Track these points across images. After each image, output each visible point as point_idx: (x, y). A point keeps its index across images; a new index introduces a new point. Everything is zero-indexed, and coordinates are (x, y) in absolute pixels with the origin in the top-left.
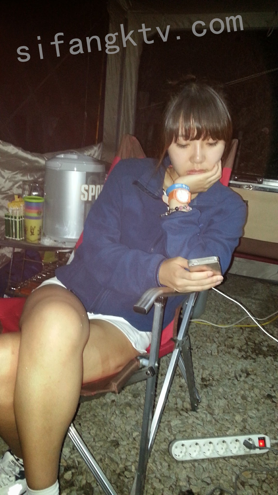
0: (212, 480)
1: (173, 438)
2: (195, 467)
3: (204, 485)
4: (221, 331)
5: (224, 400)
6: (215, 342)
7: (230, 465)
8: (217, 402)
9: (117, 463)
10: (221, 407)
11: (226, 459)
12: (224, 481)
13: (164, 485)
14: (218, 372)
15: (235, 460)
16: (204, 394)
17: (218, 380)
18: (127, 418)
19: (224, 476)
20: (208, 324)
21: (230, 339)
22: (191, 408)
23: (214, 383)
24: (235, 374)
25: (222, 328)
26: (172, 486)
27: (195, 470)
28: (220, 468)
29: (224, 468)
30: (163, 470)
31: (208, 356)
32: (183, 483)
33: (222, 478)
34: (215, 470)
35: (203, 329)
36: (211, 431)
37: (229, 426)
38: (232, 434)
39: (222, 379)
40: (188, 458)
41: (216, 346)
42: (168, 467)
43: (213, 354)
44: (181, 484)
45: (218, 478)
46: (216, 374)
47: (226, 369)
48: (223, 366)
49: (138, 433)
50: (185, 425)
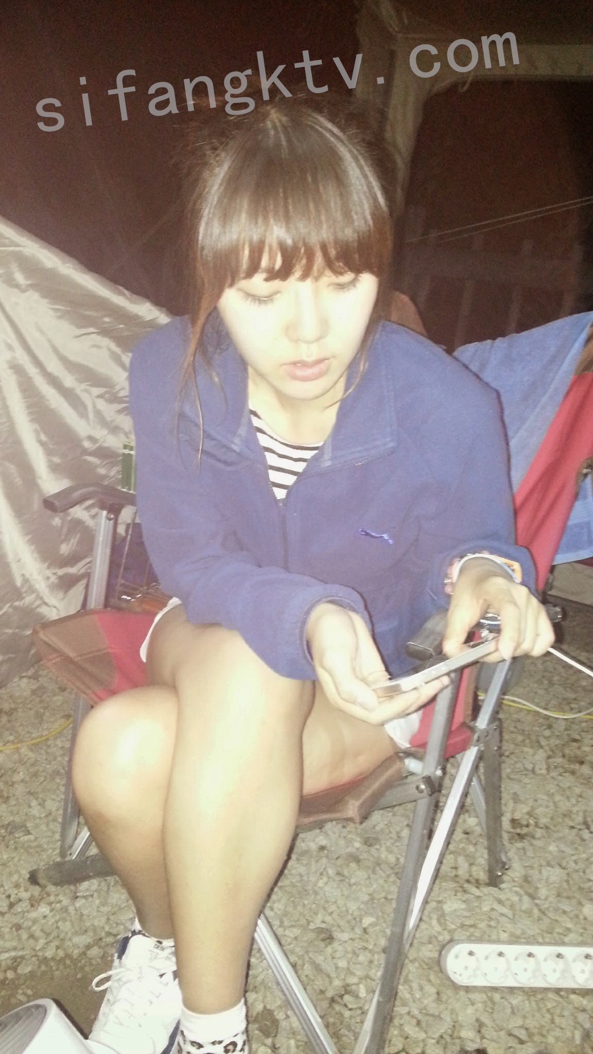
0: (530, 1035)
1: (447, 937)
2: (494, 1003)
3: (512, 1043)
4: (555, 726)
5: (558, 870)
6: (542, 747)
7: (570, 1007)
8: (545, 873)
9: (329, 976)
10: (552, 884)
11: (562, 993)
12: (557, 1039)
13: (426, 1032)
14: (547, 810)
15: (581, 999)
16: (516, 853)
17: (547, 828)
18: (350, 885)
19: (557, 1029)
20: (527, 708)
21: (575, 744)
22: (487, 881)
23: (539, 833)
24: (585, 818)
25: (557, 719)
26: (445, 1036)
27: (493, 1009)
28: (548, 1010)
29: (558, 1011)
30: (426, 1002)
31: (526, 775)
32: (468, 1034)
33: (552, 1033)
34: (537, 1015)
35: (515, 716)
36: (530, 933)
37: (570, 925)
38: (575, 942)
39: (555, 826)
40: (480, 982)
41: (544, 755)
42: (436, 995)
43: (538, 771)
44: (464, 1034)
45: (544, 1032)
46: (544, 814)
47: (564, 806)
48: (558, 798)
49: (373, 919)
50: (473, 914)
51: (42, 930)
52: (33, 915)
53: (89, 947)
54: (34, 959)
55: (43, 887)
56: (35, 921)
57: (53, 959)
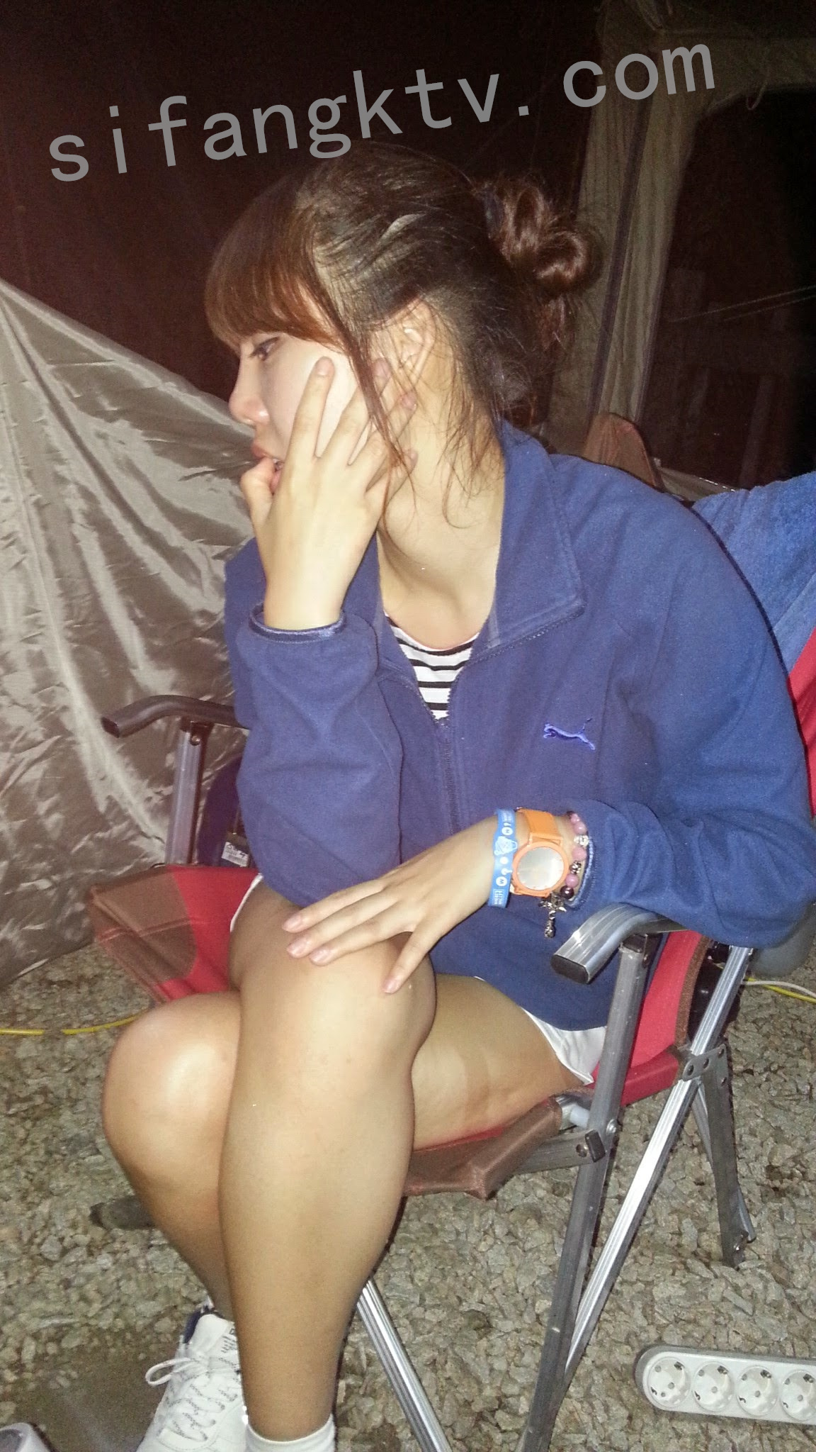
1: (653, 1337)
9: (478, 1382)
16: (768, 1218)
18: (524, 1251)
22: (721, 1255)
23: (805, 1188)
30: (610, 1428)
36: (774, 1337)
42: (627, 1420)
50: (695, 1304)
51: (98, 1291)
52: (90, 1268)
53: (158, 1317)
54: (84, 1329)
55: (108, 1230)
56: (90, 1277)
57: (109, 1331)
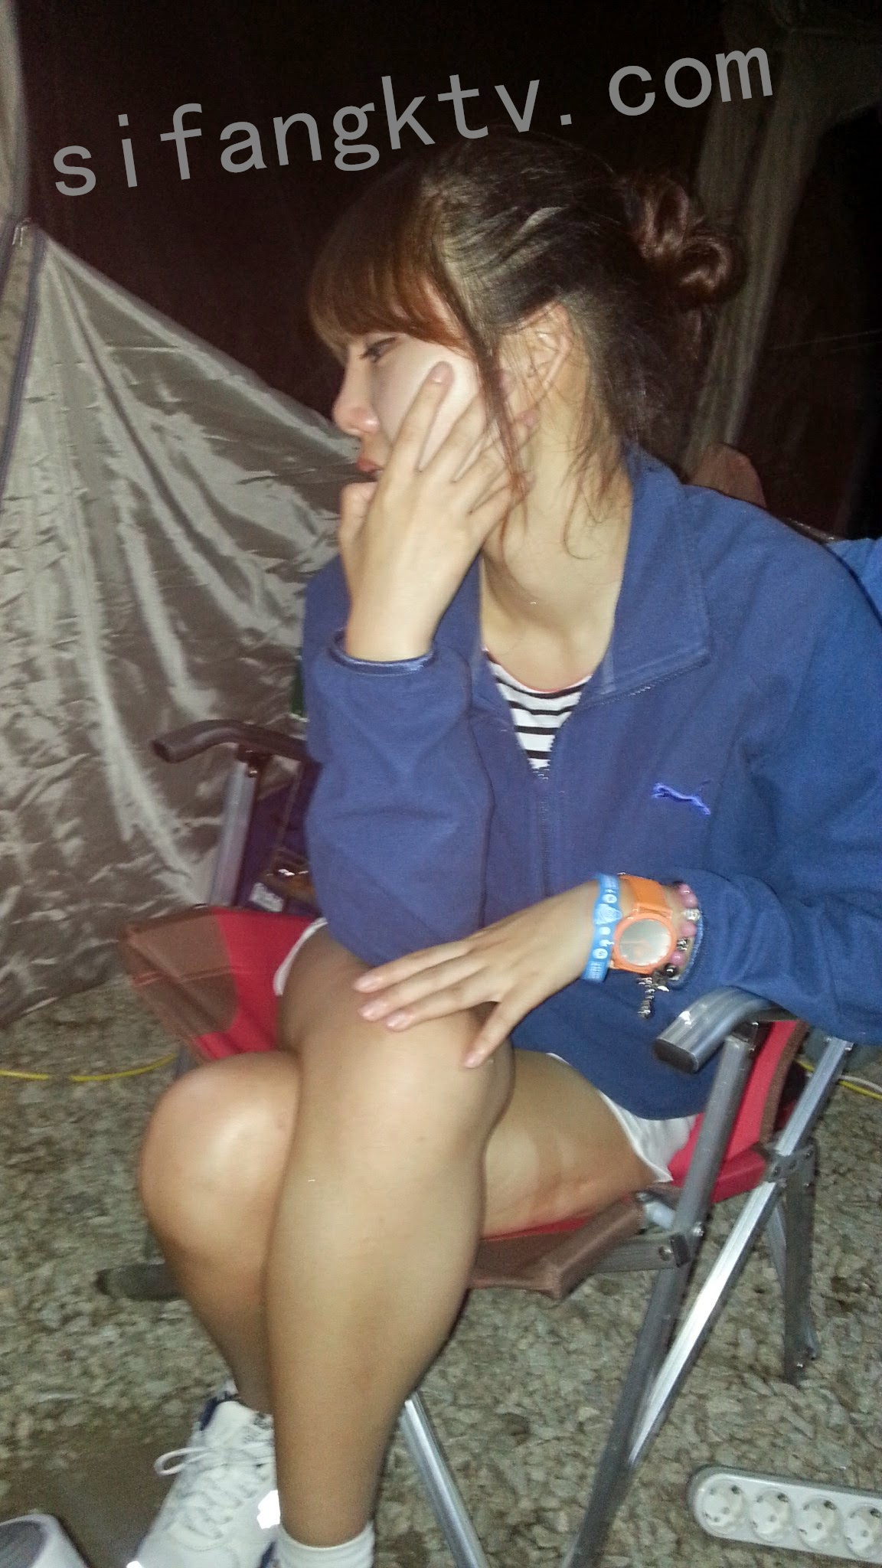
1: (707, 1456)
9: (515, 1492)
16: (833, 1334)
18: (567, 1353)
22: (781, 1372)
23: (872, 1304)
36: (836, 1464)
42: (675, 1545)
49: (595, 1412)
50: (751, 1423)
51: (103, 1366)
52: (93, 1341)
53: (166, 1398)
54: (84, 1408)
56: (94, 1350)
57: (113, 1409)
